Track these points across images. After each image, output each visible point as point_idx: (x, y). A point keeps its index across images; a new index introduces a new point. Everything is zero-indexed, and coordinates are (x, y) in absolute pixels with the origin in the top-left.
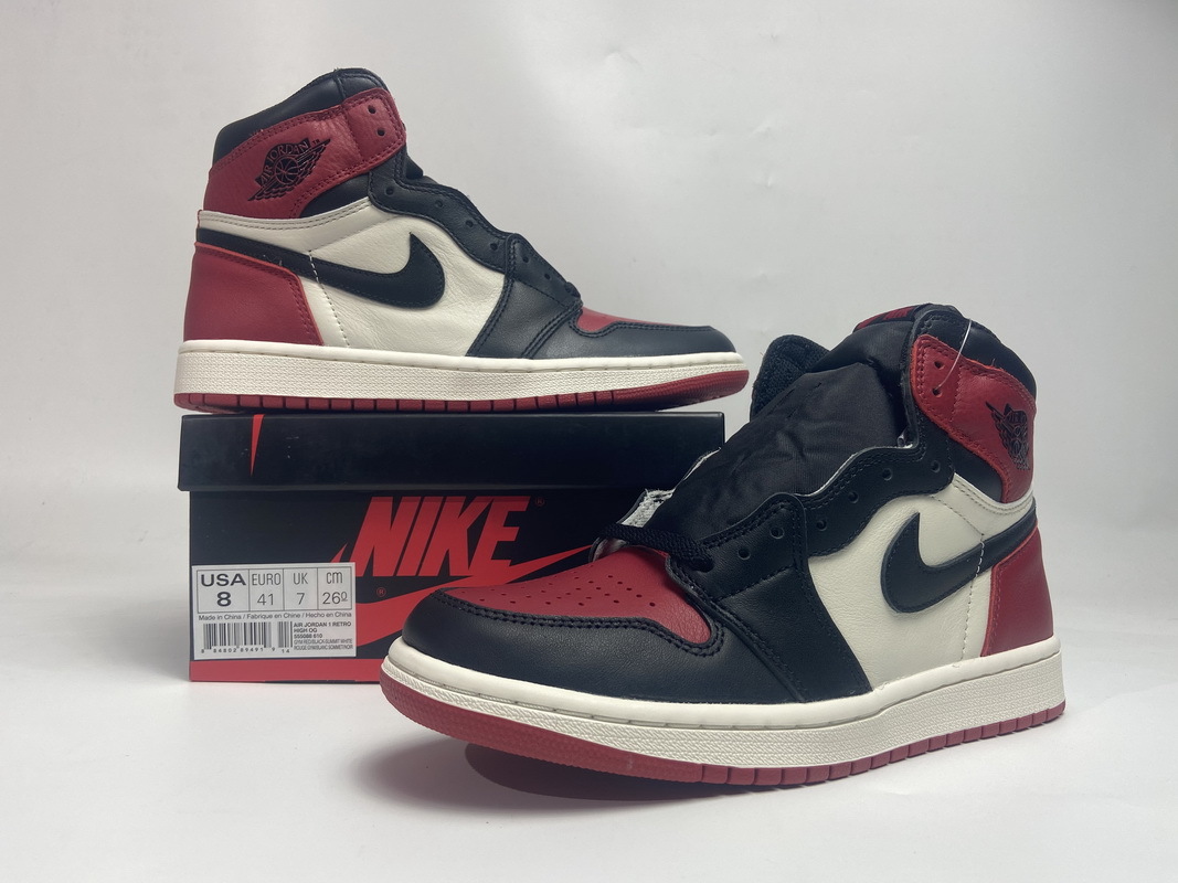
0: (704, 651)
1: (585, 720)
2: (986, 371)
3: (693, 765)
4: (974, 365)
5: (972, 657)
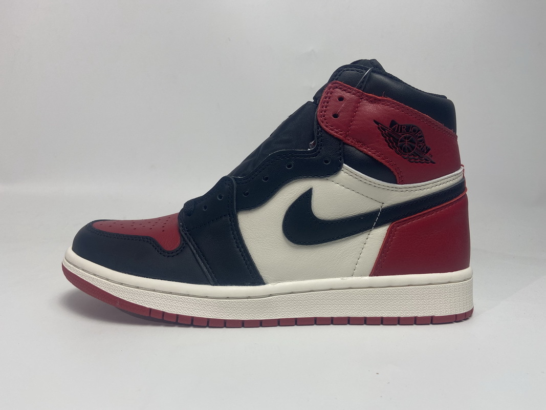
0: (170, 255)
1: (103, 280)
2: (380, 100)
3: (145, 308)
4: (371, 97)
5: (361, 276)
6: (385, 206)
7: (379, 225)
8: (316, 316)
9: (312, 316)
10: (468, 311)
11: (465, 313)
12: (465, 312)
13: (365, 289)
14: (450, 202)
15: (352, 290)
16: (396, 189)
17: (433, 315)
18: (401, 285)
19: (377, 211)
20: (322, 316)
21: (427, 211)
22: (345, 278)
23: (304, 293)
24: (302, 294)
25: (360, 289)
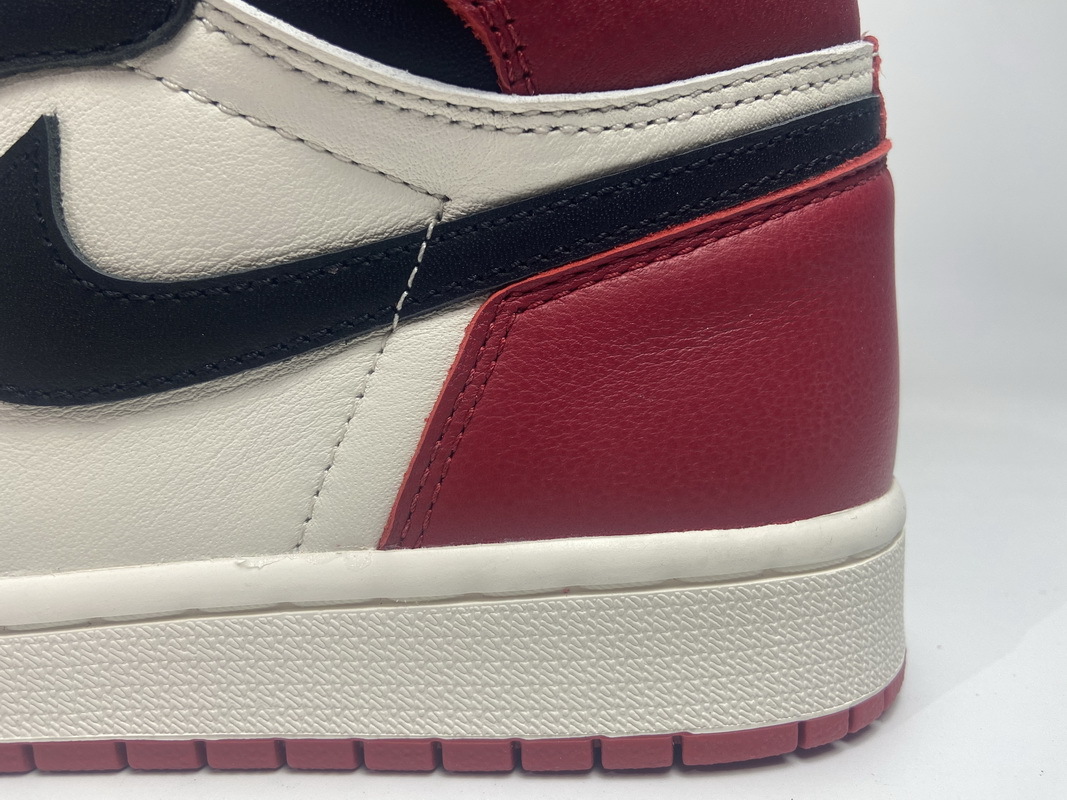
5: (337, 547)
6: (452, 211)
7: (425, 304)
8: (118, 736)
9: (102, 736)
10: (864, 697)
11: (852, 711)
12: (847, 705)
13: (353, 612)
14: (789, 192)
15: (289, 614)
16: (496, 121)
17: (681, 728)
18: (526, 588)
19: (414, 237)
20: (146, 736)
21: (665, 234)
22: (253, 561)
23: (52, 634)
24: (41, 635)
25: (326, 613)
